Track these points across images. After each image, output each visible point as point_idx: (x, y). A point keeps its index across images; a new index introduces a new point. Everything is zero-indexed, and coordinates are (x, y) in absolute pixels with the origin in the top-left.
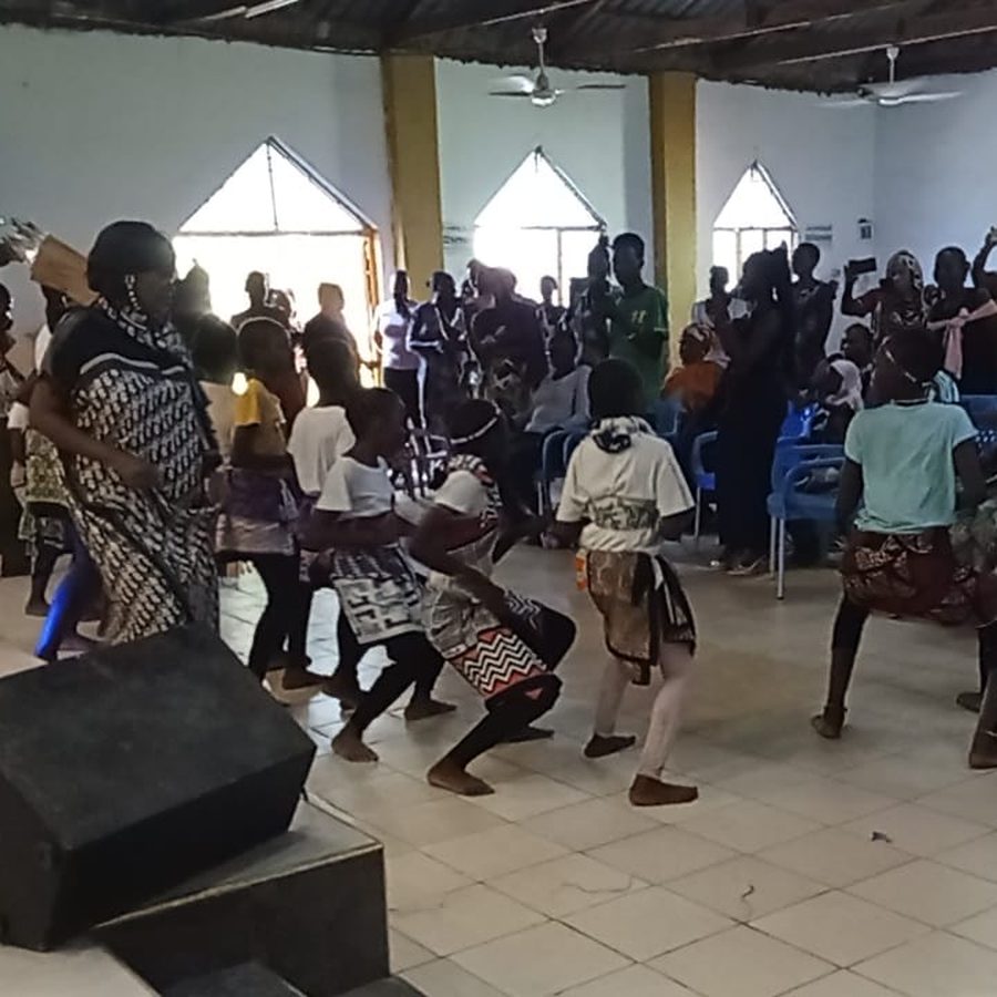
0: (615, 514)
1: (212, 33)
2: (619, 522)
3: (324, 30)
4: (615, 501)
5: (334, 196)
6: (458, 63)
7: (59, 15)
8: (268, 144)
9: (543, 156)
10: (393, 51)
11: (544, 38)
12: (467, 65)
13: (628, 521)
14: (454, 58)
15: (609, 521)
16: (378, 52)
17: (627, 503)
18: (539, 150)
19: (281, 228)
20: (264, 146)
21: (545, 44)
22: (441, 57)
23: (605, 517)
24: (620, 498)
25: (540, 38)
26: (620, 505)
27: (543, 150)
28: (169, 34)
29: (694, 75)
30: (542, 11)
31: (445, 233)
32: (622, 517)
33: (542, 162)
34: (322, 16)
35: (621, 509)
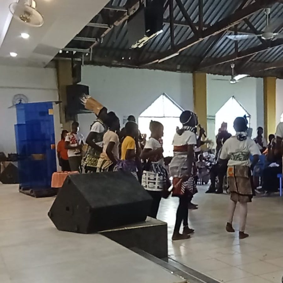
0: (240, 157)
1: (151, 67)
2: (241, 159)
3: (179, 67)
4: (241, 153)
5: (179, 108)
6: (212, 75)
7: (114, 64)
8: (163, 95)
9: (234, 98)
10: (196, 72)
11: (234, 67)
12: (215, 75)
13: (243, 159)
14: (211, 74)
15: (238, 159)
16: (192, 72)
17: (244, 153)
18: (233, 97)
19: (165, 116)
20: (162, 95)
21: (234, 68)
22: (208, 73)
23: (237, 158)
24: (242, 152)
25: (233, 66)
26: (242, 154)
27: (234, 96)
28: (140, 68)
29: (276, 78)
30: (233, 60)
31: (207, 117)
32: (242, 157)
33: (234, 100)
34: (178, 64)
35: (242, 155)
